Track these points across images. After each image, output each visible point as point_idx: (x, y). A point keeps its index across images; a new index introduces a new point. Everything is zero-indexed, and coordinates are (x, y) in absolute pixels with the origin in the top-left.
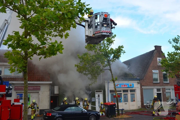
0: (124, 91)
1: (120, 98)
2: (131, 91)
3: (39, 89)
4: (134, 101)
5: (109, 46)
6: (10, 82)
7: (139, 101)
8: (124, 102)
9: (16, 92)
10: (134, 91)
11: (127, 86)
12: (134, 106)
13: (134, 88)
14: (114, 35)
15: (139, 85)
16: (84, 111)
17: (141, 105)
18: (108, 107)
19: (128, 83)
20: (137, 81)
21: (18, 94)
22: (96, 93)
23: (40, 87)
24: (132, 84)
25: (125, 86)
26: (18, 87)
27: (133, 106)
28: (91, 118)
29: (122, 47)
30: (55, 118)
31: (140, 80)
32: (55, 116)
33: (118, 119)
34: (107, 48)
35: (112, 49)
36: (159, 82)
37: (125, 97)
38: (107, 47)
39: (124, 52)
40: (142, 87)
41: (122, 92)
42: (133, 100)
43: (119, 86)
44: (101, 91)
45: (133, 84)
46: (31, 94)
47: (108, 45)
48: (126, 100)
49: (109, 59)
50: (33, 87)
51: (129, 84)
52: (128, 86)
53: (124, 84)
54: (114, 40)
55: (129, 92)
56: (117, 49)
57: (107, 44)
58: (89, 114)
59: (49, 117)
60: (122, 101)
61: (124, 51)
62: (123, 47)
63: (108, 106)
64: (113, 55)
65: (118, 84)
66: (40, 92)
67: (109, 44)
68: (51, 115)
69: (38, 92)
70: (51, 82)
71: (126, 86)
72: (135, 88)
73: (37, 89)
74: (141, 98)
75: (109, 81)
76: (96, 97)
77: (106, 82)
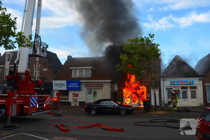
0: (182, 88)
1: (178, 95)
2: (191, 88)
3: (102, 86)
4: (195, 97)
6: (81, 81)
7: (201, 98)
8: (183, 98)
9: (87, 89)
10: (195, 88)
11: (186, 83)
12: (195, 103)
13: (194, 85)
15: (201, 82)
17: (203, 102)
20: (198, 78)
21: (88, 90)
22: (151, 89)
23: (103, 84)
24: (191, 81)
25: (183, 83)
26: (87, 84)
27: (193, 103)
28: (121, 111)
31: (202, 77)
33: (151, 114)
37: (184, 94)
40: (204, 84)
41: (180, 89)
43: (176, 83)
44: (157, 88)
45: (193, 81)
46: (97, 90)
48: (185, 96)
50: (98, 84)
51: (188, 81)
53: (181, 81)
55: (189, 89)
60: (180, 97)
65: (175, 82)
66: (103, 89)
69: (102, 89)
70: (110, 81)
71: (185, 83)
72: (196, 85)
73: (100, 86)
74: (204, 95)
75: (164, 79)
76: (152, 94)
77: (161, 80)
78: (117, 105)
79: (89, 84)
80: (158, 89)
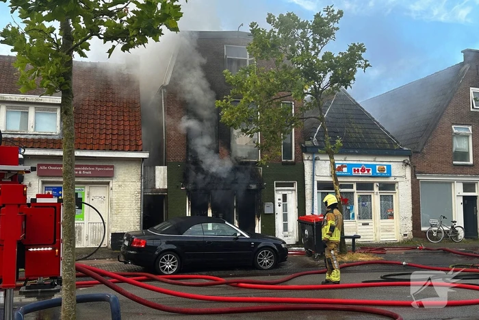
0: (361, 186)
1: (348, 208)
3: (111, 175)
4: (391, 216)
5: (320, 47)
7: (405, 218)
8: (360, 218)
9: (43, 183)
10: (391, 186)
11: (371, 172)
12: (392, 233)
13: (391, 180)
14: (335, 13)
15: (408, 171)
16: (242, 235)
17: (411, 229)
18: (311, 227)
19: (375, 163)
20: (402, 159)
21: (47, 188)
22: (275, 188)
23: (113, 167)
24: (385, 167)
25: (363, 170)
26: (47, 165)
27: (387, 231)
28: (261, 256)
29: (361, 48)
30: (157, 253)
31: (410, 156)
32: (155, 248)
33: (342, 262)
34: (313, 53)
35: (328, 56)
36: (471, 162)
37: (363, 205)
38: (313, 49)
39: (367, 66)
40: (415, 177)
41: (354, 189)
42: (387, 214)
43: (345, 170)
44: (292, 185)
45: (389, 167)
46: (87, 189)
47: (317, 44)
48: (366, 214)
49: (320, 87)
50: (92, 166)
51: (377, 167)
52: (374, 171)
53: (360, 165)
54: (338, 29)
55: (376, 189)
56: (345, 56)
57: (315, 39)
58: (257, 244)
59: (138, 249)
60: (353, 215)
61: (366, 61)
62: (364, 51)
63: (313, 225)
64: (329, 74)
65: (343, 166)
67: (321, 40)
68: (146, 245)
69: (108, 183)
70: (145, 155)
71: (368, 171)
72: (395, 177)
73: (103, 173)
74: (413, 209)
75: (316, 156)
76: (277, 202)
77: (306, 158)
78: (248, 237)
79: (53, 166)
80: (296, 187)
